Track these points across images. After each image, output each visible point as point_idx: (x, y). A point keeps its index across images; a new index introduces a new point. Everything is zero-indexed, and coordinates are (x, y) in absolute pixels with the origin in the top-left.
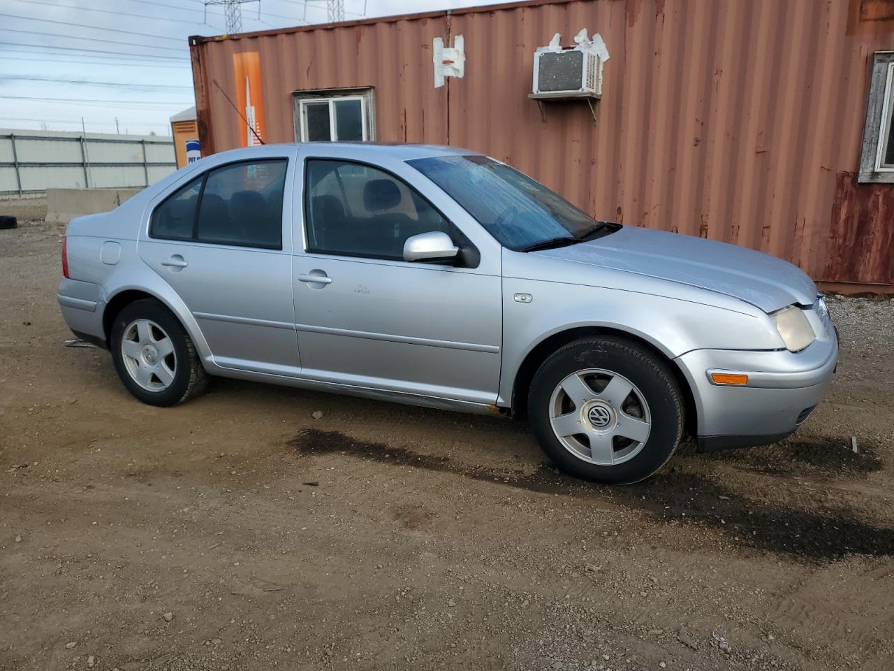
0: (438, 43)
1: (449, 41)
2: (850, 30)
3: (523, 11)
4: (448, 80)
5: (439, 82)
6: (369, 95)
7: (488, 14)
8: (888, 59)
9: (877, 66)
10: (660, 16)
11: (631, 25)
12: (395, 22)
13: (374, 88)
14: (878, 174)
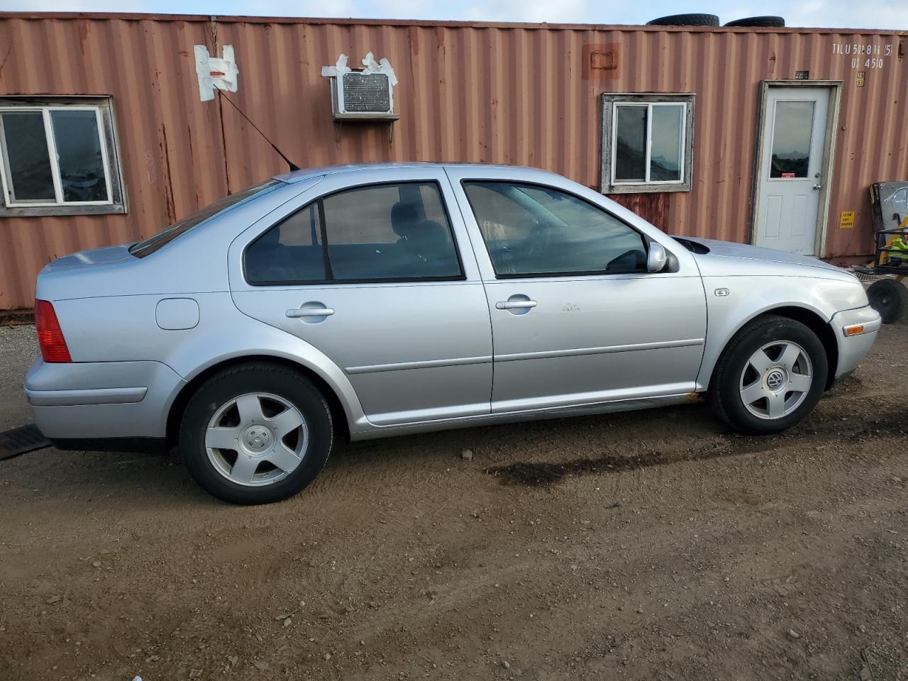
0: (200, 52)
1: (216, 50)
2: (585, 75)
3: (304, 28)
4: (219, 94)
5: (206, 94)
6: (107, 105)
7: (263, 26)
8: (613, 100)
9: (606, 104)
10: (441, 48)
11: (416, 53)
12: (137, 21)
13: (112, 96)
14: (613, 187)
